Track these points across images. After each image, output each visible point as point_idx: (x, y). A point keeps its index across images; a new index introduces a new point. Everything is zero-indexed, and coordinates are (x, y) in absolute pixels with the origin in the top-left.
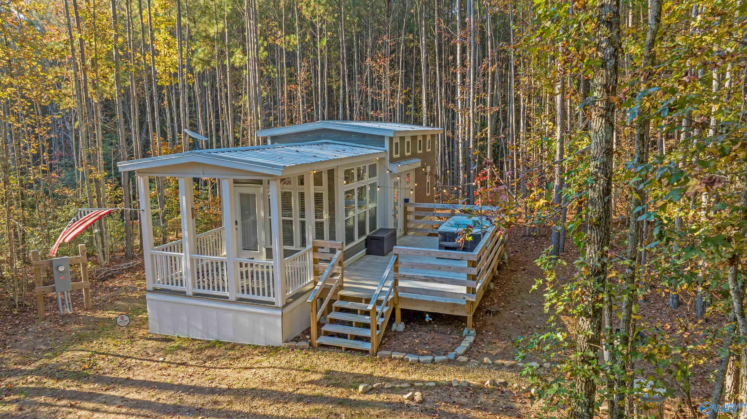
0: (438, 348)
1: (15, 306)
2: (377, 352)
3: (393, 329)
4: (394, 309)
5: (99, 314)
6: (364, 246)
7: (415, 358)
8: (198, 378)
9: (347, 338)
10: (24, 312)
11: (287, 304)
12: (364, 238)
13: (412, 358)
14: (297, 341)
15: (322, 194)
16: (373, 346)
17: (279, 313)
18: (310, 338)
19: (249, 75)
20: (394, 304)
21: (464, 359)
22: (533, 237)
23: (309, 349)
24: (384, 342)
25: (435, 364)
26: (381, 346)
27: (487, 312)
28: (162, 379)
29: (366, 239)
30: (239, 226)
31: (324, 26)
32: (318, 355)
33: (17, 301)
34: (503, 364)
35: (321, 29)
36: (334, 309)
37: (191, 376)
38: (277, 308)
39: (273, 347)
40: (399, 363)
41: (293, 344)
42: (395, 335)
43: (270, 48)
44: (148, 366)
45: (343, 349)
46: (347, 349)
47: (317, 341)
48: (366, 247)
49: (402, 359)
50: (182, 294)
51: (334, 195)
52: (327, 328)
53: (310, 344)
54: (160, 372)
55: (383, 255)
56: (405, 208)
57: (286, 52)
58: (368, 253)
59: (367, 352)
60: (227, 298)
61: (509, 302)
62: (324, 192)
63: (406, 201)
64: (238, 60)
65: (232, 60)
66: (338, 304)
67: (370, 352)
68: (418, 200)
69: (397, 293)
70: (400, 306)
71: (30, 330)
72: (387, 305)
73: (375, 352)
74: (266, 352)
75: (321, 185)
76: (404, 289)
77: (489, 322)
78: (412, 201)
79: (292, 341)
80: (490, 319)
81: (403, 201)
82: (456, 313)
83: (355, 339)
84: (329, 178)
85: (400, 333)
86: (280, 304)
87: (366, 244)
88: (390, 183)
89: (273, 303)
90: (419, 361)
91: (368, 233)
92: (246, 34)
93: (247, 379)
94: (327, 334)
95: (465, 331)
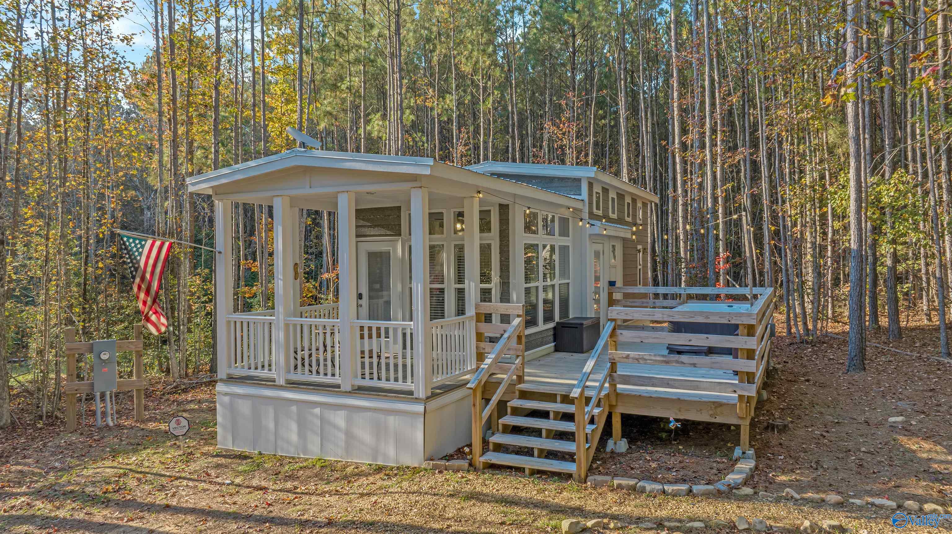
0: (694, 475)
1: (41, 417)
2: (587, 476)
3: (608, 449)
4: (610, 416)
5: (151, 425)
6: (552, 338)
7: (658, 487)
8: (281, 509)
9: (532, 455)
10: (52, 425)
11: (434, 395)
12: (551, 325)
13: (649, 486)
14: (448, 460)
15: (489, 245)
16: (579, 467)
17: (420, 408)
18: (471, 452)
19: (389, 140)
20: (611, 406)
21: (748, 490)
22: (807, 343)
23: (468, 471)
24: (594, 466)
25: (694, 496)
26: (590, 470)
27: (766, 428)
28: (223, 508)
29: (554, 328)
30: (365, 302)
31: (490, 83)
32: (485, 480)
33: (44, 409)
34: (823, 501)
35: (485, 89)
36: (509, 410)
37: (269, 505)
38: (417, 400)
39: (408, 467)
40: (629, 495)
41: (443, 462)
42: (612, 457)
43: (418, 110)
44: (205, 490)
45: (527, 472)
46: (534, 472)
47: (482, 459)
48: (554, 341)
49: (633, 488)
50: (270, 383)
51: (508, 246)
52: (498, 438)
53: (471, 465)
54: (222, 499)
55: (582, 352)
56: (610, 294)
57: (440, 122)
58: (557, 349)
59: (569, 476)
60: (338, 386)
61: (799, 417)
62: (492, 242)
63: (612, 284)
64: (376, 128)
65: (368, 128)
66: (516, 403)
67: (575, 476)
68: (626, 283)
69: (615, 385)
70: (622, 409)
71: (49, 444)
72: (598, 405)
73: (583, 475)
74: (396, 475)
75: (489, 230)
76: (626, 380)
77: (774, 442)
78: (619, 284)
79: (442, 459)
80: (774, 438)
81: (606, 285)
82: (719, 420)
83: (547, 457)
84: (501, 220)
85: (621, 455)
86: (421, 394)
87: (555, 335)
88: (590, 249)
89: (411, 393)
90: (664, 492)
91: (557, 318)
92: (388, 87)
93: (361, 510)
94: (499, 448)
95: (738, 452)
